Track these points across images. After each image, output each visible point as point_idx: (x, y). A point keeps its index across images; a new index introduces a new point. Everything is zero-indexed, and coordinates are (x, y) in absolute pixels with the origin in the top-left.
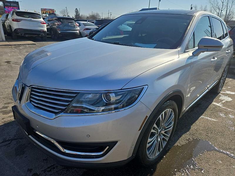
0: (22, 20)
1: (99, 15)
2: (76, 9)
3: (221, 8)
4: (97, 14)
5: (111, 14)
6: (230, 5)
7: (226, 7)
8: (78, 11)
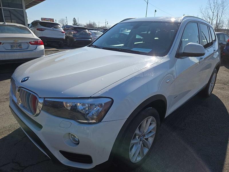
0: (46, 29)
1: (95, 24)
2: (74, 18)
3: (211, 18)
4: (94, 23)
5: (108, 24)
6: (220, 14)
7: (217, 17)
8: (75, 20)
